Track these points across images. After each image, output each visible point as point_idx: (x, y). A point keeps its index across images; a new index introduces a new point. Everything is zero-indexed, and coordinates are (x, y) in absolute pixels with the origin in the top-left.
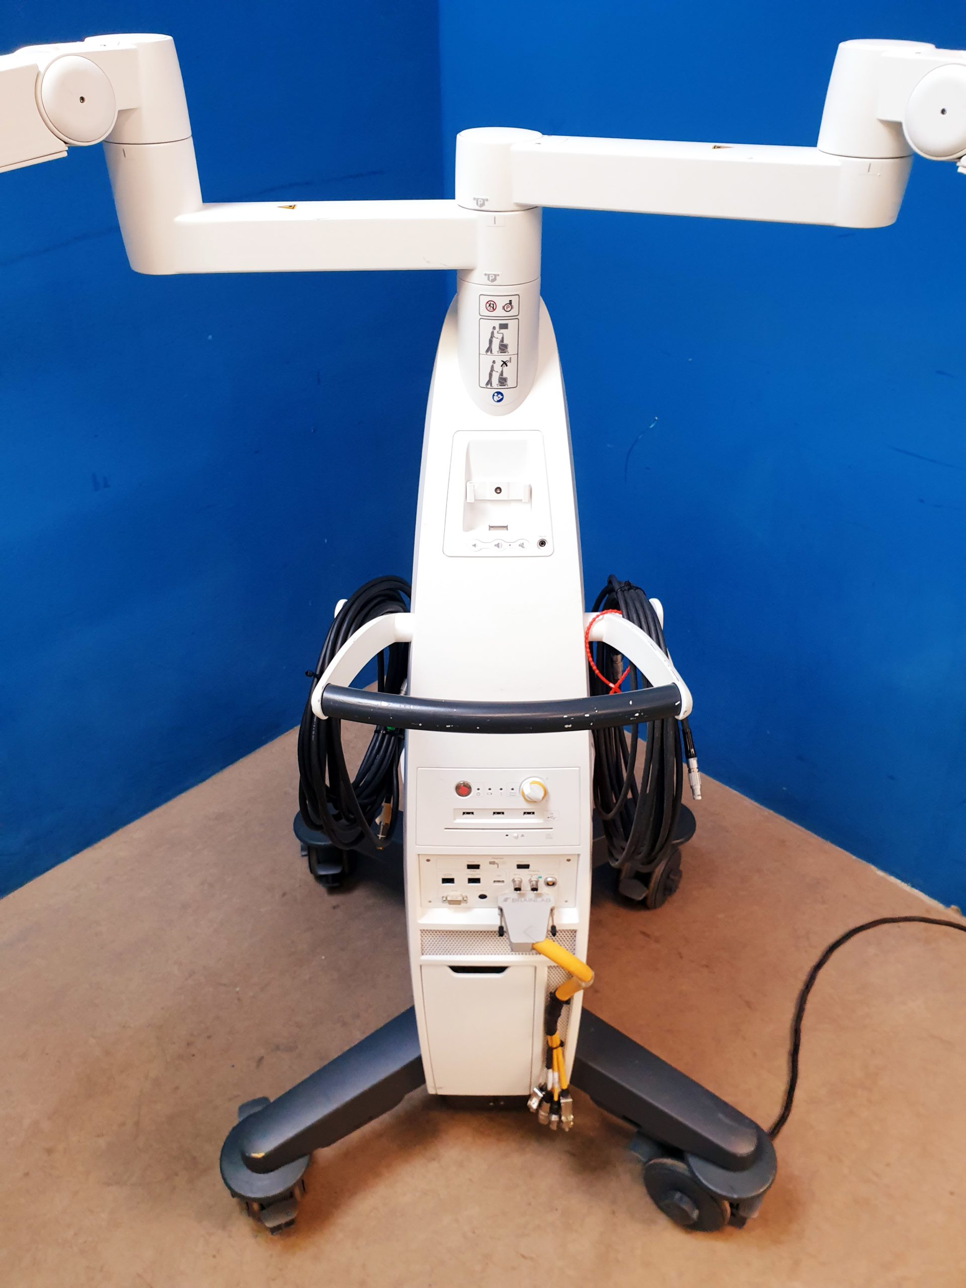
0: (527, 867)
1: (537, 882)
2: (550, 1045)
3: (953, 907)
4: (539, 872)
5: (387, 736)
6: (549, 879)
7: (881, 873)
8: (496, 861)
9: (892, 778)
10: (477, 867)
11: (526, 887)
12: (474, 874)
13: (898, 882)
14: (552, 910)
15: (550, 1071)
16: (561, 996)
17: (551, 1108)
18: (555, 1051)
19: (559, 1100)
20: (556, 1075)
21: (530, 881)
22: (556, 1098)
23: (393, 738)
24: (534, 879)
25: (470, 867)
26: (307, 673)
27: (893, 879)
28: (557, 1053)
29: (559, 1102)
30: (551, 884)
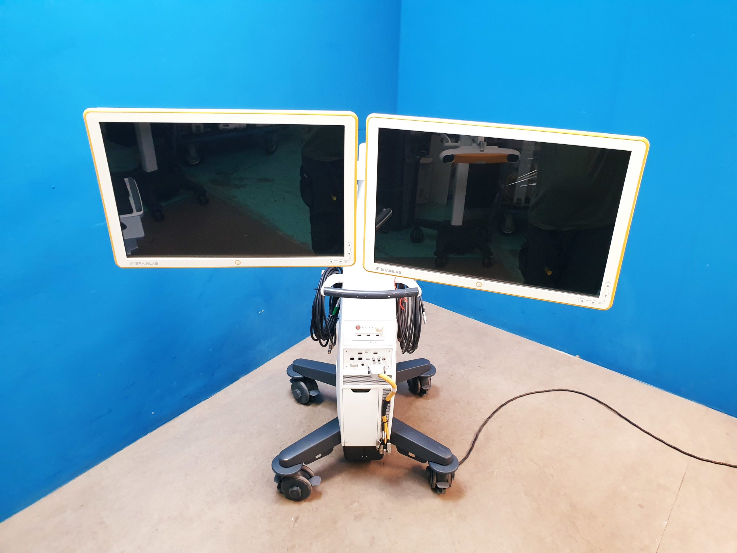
0: (376, 353)
1: (380, 359)
2: (383, 421)
4: (380, 355)
5: (332, 317)
6: (383, 358)
7: (552, 349)
8: (367, 351)
10: (361, 353)
11: (376, 360)
12: (360, 356)
14: (384, 367)
15: (383, 432)
16: (387, 400)
17: (384, 447)
18: (385, 423)
19: (386, 443)
20: (385, 433)
21: (378, 358)
22: (385, 443)
23: (334, 318)
24: (379, 358)
25: (359, 353)
26: (315, 289)
28: (386, 424)
29: (386, 445)
30: (384, 359)
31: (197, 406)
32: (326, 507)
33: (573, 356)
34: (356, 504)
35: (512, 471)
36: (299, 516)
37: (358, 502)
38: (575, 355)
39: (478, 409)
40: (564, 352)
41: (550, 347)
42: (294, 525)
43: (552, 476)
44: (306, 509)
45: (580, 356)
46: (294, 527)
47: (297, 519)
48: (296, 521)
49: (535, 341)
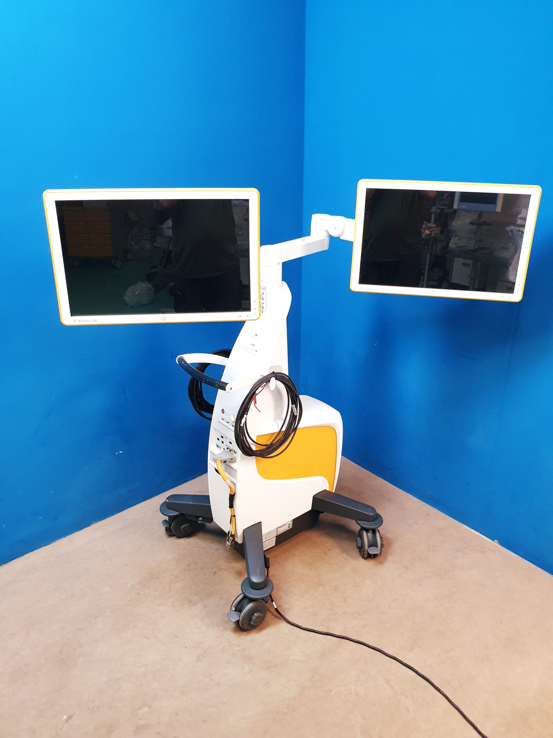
0: (231, 443)
1: (232, 449)
2: (231, 513)
3: (496, 541)
7: (467, 528)
9: (469, 485)
13: (475, 531)
25: (222, 437)
27: (472, 530)
28: (233, 518)
30: (235, 452)
31: (33, 552)
32: (109, 708)
33: (491, 541)
34: (146, 709)
35: (357, 693)
36: (74, 715)
37: (150, 707)
38: (493, 539)
39: (344, 598)
40: (480, 533)
41: (465, 525)
42: (63, 726)
43: (408, 710)
44: (86, 705)
45: (498, 541)
46: (62, 728)
47: (69, 718)
48: (67, 721)
49: (448, 516)
